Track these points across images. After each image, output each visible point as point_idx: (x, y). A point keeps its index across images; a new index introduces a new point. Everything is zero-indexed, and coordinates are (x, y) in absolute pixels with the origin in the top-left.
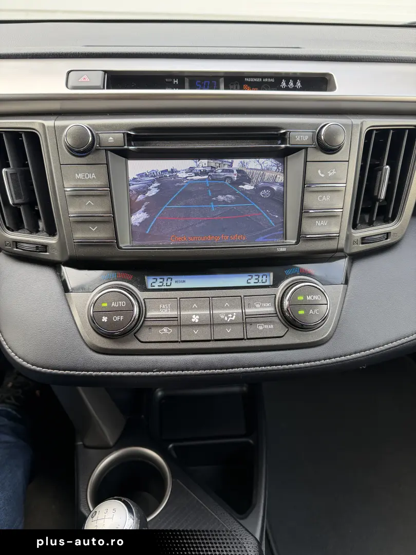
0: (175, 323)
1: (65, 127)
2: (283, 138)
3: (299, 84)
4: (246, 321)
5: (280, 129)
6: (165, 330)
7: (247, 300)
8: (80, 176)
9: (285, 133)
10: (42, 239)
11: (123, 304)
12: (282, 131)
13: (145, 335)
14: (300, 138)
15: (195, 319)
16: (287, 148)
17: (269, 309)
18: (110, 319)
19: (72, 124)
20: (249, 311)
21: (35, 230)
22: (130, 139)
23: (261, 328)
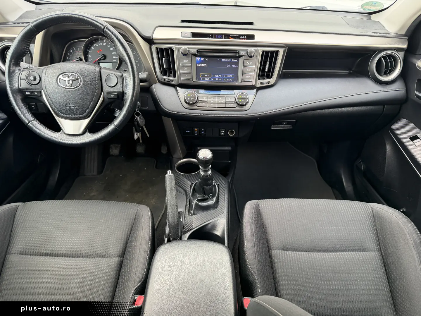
0: (207, 102)
1: (181, 48)
2: (238, 53)
3: (246, 37)
4: (226, 103)
5: (237, 50)
6: (204, 104)
7: (226, 98)
8: (184, 61)
9: (238, 52)
10: (172, 78)
11: (193, 95)
12: (237, 51)
13: (198, 105)
14: (242, 53)
15: (212, 102)
16: (239, 56)
17: (232, 100)
18: (190, 99)
19: (183, 47)
20: (227, 100)
21: (169, 76)
22: (198, 52)
23: (230, 105)
